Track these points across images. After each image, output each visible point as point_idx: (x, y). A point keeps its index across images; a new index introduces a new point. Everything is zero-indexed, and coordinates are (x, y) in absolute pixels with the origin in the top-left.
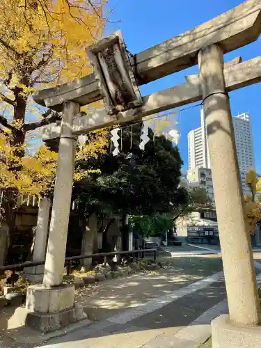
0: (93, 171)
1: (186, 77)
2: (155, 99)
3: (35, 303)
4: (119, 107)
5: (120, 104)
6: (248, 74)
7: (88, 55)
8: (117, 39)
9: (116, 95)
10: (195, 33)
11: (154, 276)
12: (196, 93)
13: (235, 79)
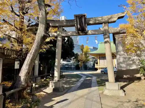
0: (50, 45)
1: (99, 28)
2: (91, 32)
3: (54, 86)
4: (80, 32)
5: (81, 31)
6: (114, 31)
7: (74, 17)
8: (85, 15)
9: (80, 28)
10: (103, 18)
11: (66, 79)
12: (102, 33)
13: (111, 31)
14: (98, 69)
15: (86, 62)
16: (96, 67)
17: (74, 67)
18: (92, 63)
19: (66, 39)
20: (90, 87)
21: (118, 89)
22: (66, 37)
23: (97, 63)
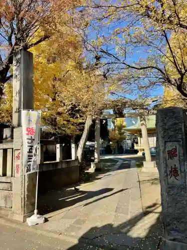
14: (138, 152)
15: (121, 141)
16: (136, 147)
17: (102, 149)
18: (129, 142)
19: (104, 121)
20: (129, 168)
21: (153, 166)
22: (104, 120)
23: (137, 143)
